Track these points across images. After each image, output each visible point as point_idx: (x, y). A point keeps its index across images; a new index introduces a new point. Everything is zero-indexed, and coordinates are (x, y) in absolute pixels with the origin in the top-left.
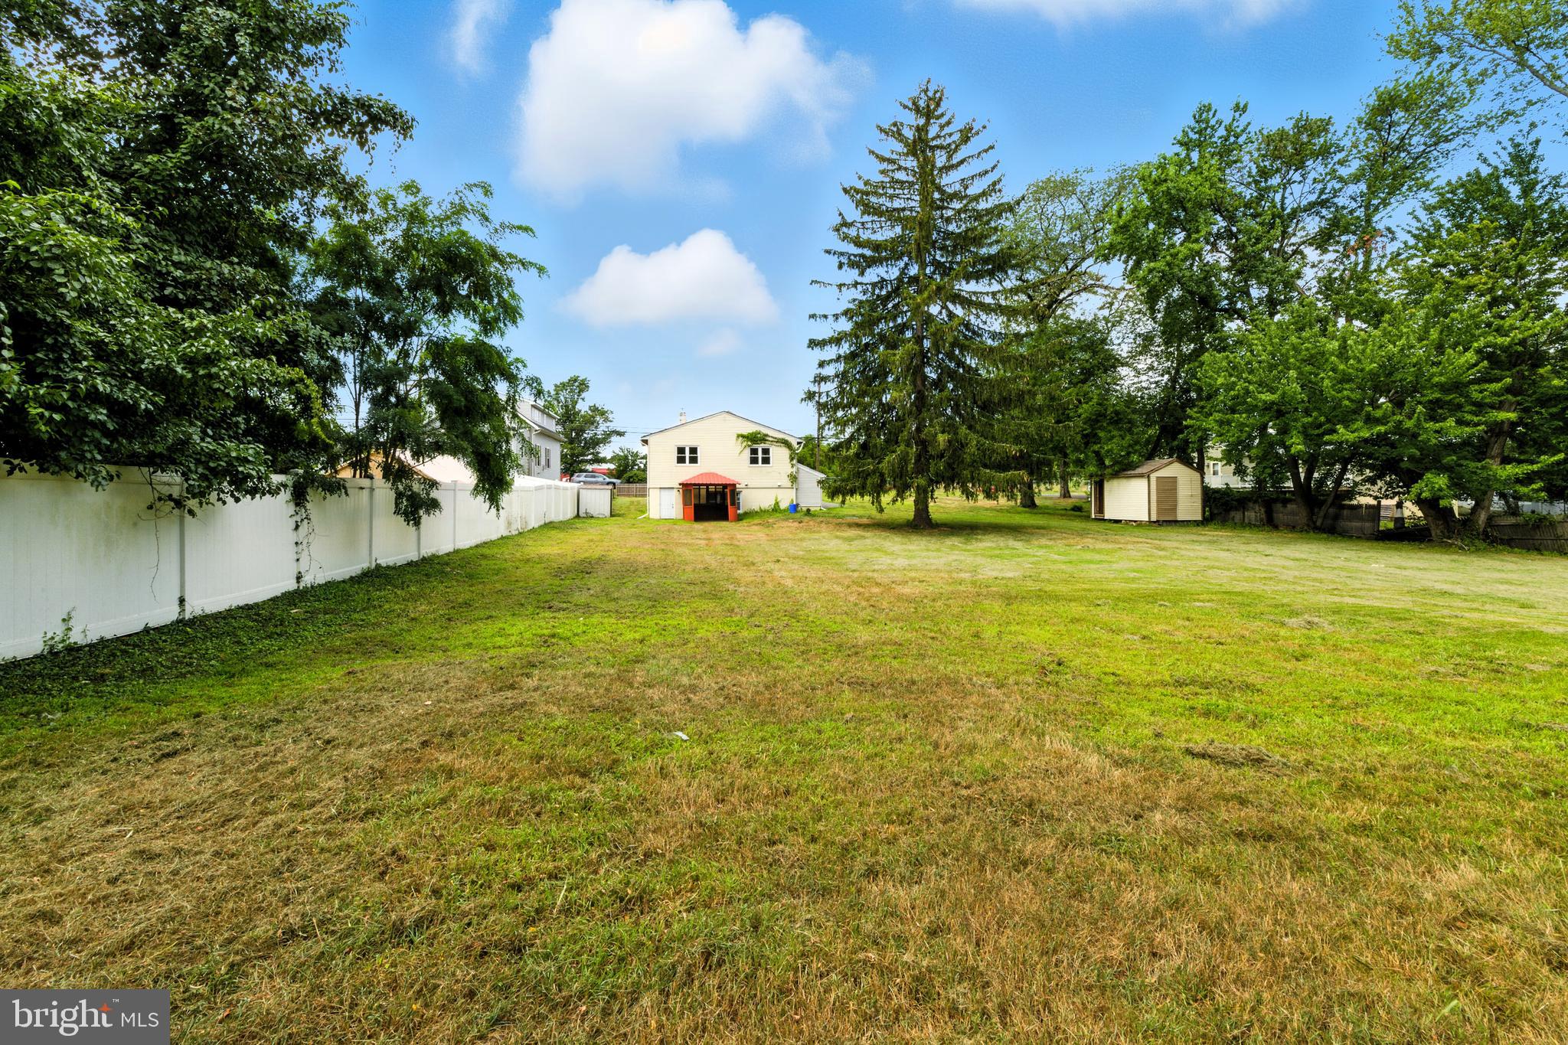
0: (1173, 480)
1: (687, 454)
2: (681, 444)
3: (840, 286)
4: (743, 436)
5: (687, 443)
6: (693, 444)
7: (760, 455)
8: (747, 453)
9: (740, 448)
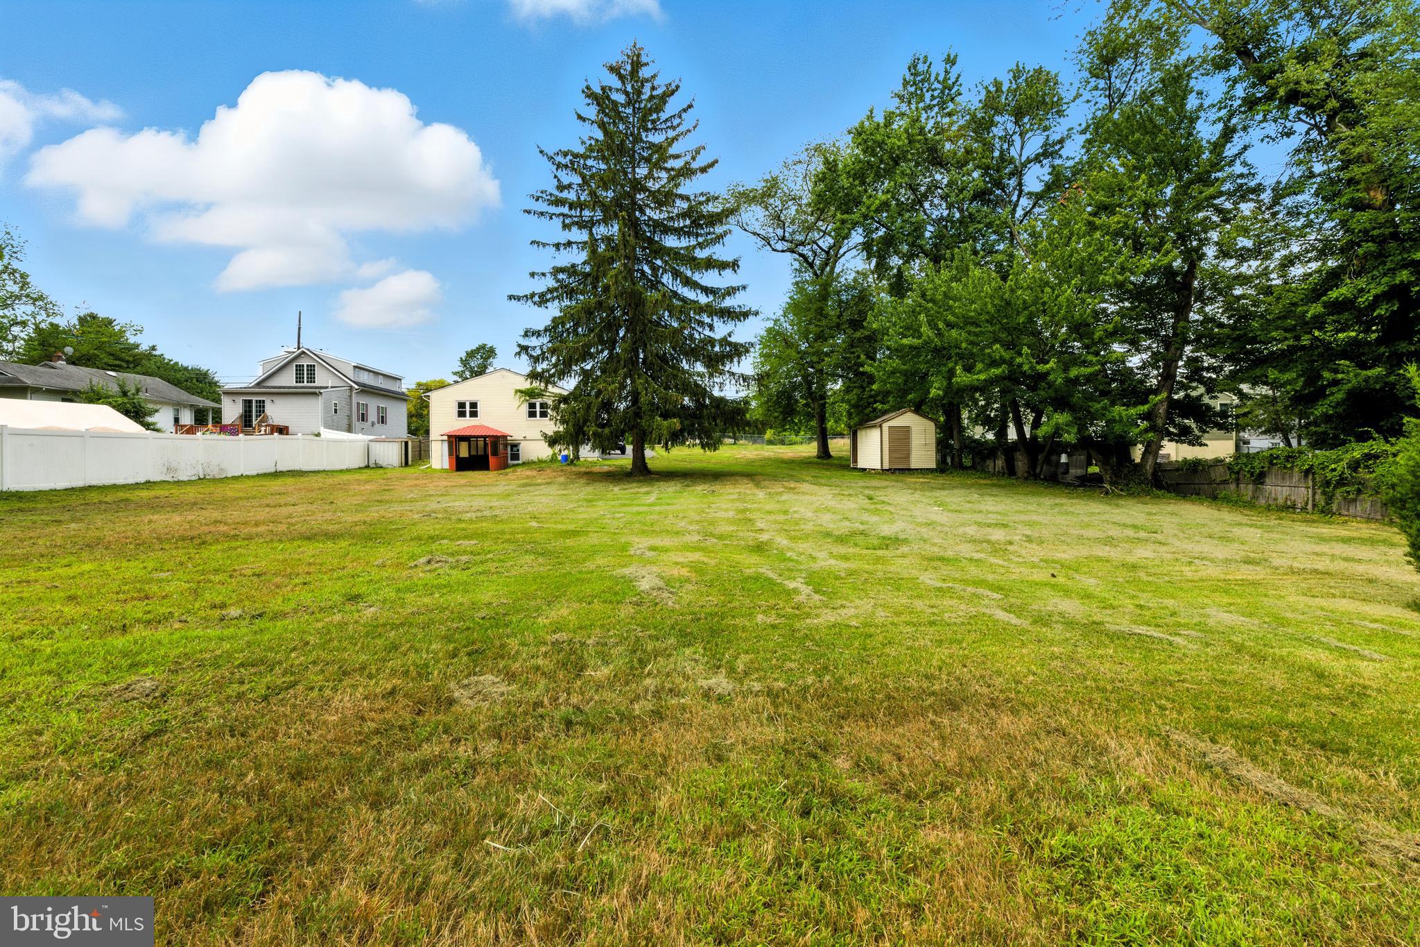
0: (906, 431)
1: (468, 409)
2: (462, 399)
3: (557, 246)
4: (521, 392)
5: (467, 398)
6: (473, 399)
7: (538, 409)
8: (525, 408)
9: (517, 403)
